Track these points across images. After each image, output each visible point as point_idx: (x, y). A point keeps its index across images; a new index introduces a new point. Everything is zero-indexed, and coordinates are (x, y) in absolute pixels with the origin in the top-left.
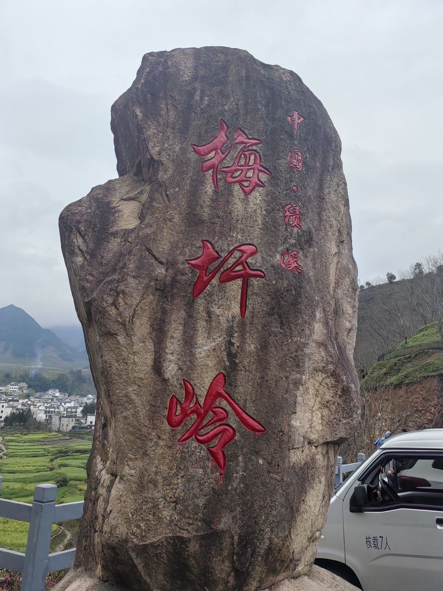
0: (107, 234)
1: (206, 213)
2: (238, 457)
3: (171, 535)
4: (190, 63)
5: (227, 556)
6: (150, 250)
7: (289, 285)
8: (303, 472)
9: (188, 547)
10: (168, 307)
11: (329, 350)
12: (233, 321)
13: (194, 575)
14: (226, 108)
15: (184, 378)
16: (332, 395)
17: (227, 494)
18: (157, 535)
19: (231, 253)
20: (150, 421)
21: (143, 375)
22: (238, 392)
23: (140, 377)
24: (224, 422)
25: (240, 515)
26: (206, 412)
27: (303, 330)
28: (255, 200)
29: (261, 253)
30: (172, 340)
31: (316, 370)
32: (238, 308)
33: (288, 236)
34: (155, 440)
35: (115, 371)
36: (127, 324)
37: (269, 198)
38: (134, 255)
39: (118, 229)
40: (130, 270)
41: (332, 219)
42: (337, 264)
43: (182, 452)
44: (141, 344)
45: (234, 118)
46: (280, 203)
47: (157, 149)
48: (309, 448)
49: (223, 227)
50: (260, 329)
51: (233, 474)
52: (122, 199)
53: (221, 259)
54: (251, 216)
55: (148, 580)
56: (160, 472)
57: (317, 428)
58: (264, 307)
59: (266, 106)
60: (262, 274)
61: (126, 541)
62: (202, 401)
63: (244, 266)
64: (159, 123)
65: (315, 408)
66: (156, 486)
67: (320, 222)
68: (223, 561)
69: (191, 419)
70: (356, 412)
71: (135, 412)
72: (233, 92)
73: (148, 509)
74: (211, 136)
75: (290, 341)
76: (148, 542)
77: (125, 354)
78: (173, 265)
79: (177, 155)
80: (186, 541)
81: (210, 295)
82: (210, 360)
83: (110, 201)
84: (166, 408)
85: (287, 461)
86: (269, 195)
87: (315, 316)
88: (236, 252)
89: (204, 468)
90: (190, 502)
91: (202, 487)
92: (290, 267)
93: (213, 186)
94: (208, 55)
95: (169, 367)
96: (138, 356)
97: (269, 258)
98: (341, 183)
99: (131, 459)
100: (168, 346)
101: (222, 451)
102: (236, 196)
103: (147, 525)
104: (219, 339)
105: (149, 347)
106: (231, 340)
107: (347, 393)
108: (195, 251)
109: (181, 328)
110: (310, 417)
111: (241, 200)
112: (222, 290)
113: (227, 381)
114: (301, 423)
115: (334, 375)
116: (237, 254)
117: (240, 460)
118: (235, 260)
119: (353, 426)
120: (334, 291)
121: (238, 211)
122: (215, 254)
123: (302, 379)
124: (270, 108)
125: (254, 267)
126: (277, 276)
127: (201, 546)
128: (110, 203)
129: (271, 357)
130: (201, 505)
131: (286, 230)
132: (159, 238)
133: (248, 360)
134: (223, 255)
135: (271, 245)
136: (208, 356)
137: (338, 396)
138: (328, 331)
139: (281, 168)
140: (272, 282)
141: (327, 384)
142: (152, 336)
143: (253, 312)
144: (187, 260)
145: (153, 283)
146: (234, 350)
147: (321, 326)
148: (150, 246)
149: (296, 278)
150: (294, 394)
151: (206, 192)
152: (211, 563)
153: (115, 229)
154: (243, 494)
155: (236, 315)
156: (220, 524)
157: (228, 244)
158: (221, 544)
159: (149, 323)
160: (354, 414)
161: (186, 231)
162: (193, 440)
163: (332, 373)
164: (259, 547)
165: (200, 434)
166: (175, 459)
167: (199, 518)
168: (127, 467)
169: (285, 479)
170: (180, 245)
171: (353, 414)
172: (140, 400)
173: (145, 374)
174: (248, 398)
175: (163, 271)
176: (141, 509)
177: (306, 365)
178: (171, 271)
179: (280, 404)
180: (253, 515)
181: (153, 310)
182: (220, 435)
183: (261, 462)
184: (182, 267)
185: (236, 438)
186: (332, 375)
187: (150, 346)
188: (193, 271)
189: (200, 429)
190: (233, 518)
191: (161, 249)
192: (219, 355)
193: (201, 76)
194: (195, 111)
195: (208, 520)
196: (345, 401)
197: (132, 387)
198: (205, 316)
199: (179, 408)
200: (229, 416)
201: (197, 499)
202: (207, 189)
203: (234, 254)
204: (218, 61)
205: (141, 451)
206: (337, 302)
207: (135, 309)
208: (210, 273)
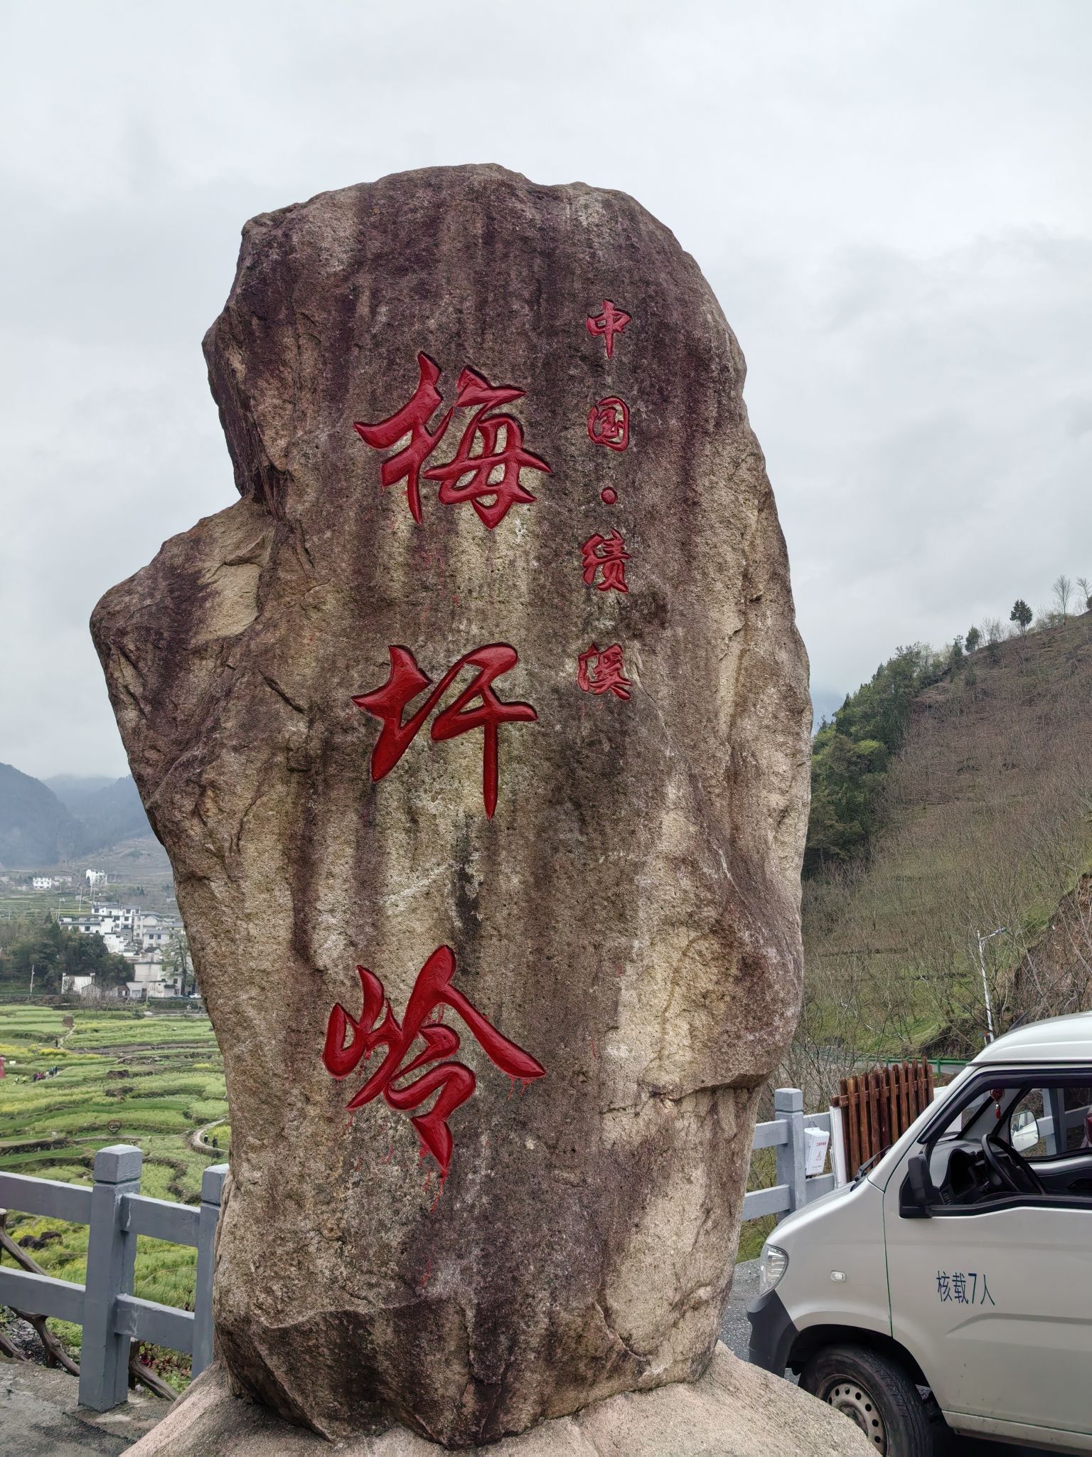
0: (184, 653)
1: (396, 582)
2: (478, 1135)
3: (333, 1309)
4: (347, 227)
5: (455, 1351)
6: (273, 681)
7: (596, 730)
8: (637, 1163)
9: (370, 1334)
10: (317, 808)
11: (704, 874)
12: (467, 826)
13: (390, 1388)
14: (432, 323)
15: (361, 963)
16: (714, 978)
17: (452, 1219)
18: (307, 1308)
19: (454, 671)
20: (286, 1065)
21: (268, 963)
22: (483, 988)
23: (262, 968)
24: (451, 1058)
25: (478, 1264)
26: (410, 1038)
27: (633, 832)
28: (510, 537)
29: (527, 662)
30: (331, 881)
31: (671, 923)
32: (477, 794)
33: (592, 614)
34: (299, 1105)
35: (211, 958)
36: (227, 854)
37: (546, 526)
38: (238, 698)
39: (211, 637)
40: (227, 733)
41: (725, 549)
42: (741, 657)
43: (356, 1129)
44: (264, 896)
45: (453, 346)
46: (573, 535)
47: (282, 443)
48: (655, 1105)
49: (436, 610)
50: (532, 838)
51: (466, 1174)
52: (225, 564)
53: (432, 688)
54: (502, 576)
55: (299, 1400)
56: (309, 1175)
57: (677, 1057)
58: (538, 787)
59: (533, 302)
60: (530, 712)
61: (247, 1320)
62: (400, 1013)
63: (486, 699)
64: (282, 380)
65: (672, 1011)
66: (300, 1205)
67: (689, 562)
68: (448, 1362)
69: (377, 1054)
70: (782, 1014)
71: (257, 1045)
72: (449, 282)
73: (288, 1254)
74: (400, 397)
75: (601, 861)
76: (289, 1323)
77: (228, 920)
78: (324, 712)
79: (323, 455)
80: (366, 1323)
81: (412, 771)
82: (418, 920)
83: (200, 571)
84: (322, 1033)
85: (594, 1138)
86: (546, 519)
87: (663, 796)
88: (467, 666)
89: (402, 1164)
90: (371, 1239)
91: (398, 1205)
92: (600, 687)
93: (410, 515)
94: (391, 197)
95: (325, 942)
96: (257, 922)
97: (546, 672)
98: (743, 457)
99: (253, 1148)
100: (322, 895)
101: (445, 1124)
102: (465, 534)
103: (287, 1287)
104: (438, 871)
105: (281, 901)
106: (464, 869)
107: (755, 970)
108: (373, 674)
109: (349, 851)
110: (659, 1035)
111: (477, 540)
112: (438, 757)
113: (458, 963)
114: (631, 1051)
115: (719, 930)
116: (469, 672)
117: (484, 1143)
118: (465, 687)
119: (773, 1047)
120: (732, 724)
121: (471, 569)
122: (420, 676)
123: (632, 947)
124: (544, 304)
125: (510, 697)
126: (565, 713)
127: (397, 1331)
128: (198, 574)
129: (559, 900)
130: (394, 1244)
131: (588, 599)
132: (292, 652)
133: (505, 912)
134: (437, 677)
135: (551, 641)
136: (414, 910)
137: (731, 979)
138: (701, 827)
139: (573, 448)
140: (553, 728)
141: (700, 953)
142: (287, 876)
143: (514, 802)
144: (354, 698)
145: (280, 758)
146: (472, 891)
147: (682, 819)
148: (274, 672)
149: (612, 712)
150: (613, 985)
151: (394, 533)
152: (423, 1365)
153: (201, 639)
154: (485, 1218)
155: (474, 810)
156: (433, 1285)
157: (448, 650)
158: (439, 1326)
159: (280, 847)
160: (777, 1018)
161: (353, 629)
162: (379, 1101)
163: (713, 926)
164: (524, 1332)
165: (396, 1088)
166: (341, 1146)
167: (389, 1272)
168: (245, 1164)
169: (589, 1180)
170: (341, 663)
171: (772, 1019)
172: (265, 1019)
173: (274, 961)
174: (506, 999)
175: (302, 727)
176: (273, 1254)
177: (642, 914)
178: (320, 727)
179: (580, 1009)
180: (508, 1265)
181: (287, 816)
182: (440, 1089)
183: (530, 1144)
184: (343, 714)
185: (477, 1093)
186: (714, 932)
187: (284, 897)
188: (369, 720)
189: (397, 1077)
190: (463, 1272)
191: (298, 677)
192: (438, 905)
193: (373, 254)
194: (360, 344)
195: (409, 1275)
196: (750, 991)
197: (247, 992)
198: (403, 820)
199: (350, 1031)
200: (462, 1045)
201: (386, 1233)
202: (396, 525)
203: (462, 672)
204: (414, 211)
205: (273, 1131)
206: (737, 749)
207: (242, 820)
208: (409, 721)
